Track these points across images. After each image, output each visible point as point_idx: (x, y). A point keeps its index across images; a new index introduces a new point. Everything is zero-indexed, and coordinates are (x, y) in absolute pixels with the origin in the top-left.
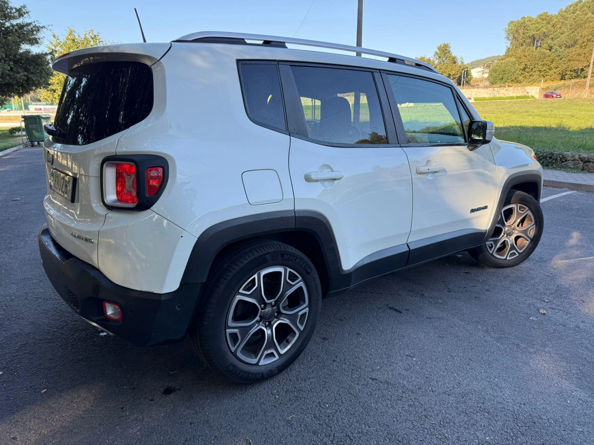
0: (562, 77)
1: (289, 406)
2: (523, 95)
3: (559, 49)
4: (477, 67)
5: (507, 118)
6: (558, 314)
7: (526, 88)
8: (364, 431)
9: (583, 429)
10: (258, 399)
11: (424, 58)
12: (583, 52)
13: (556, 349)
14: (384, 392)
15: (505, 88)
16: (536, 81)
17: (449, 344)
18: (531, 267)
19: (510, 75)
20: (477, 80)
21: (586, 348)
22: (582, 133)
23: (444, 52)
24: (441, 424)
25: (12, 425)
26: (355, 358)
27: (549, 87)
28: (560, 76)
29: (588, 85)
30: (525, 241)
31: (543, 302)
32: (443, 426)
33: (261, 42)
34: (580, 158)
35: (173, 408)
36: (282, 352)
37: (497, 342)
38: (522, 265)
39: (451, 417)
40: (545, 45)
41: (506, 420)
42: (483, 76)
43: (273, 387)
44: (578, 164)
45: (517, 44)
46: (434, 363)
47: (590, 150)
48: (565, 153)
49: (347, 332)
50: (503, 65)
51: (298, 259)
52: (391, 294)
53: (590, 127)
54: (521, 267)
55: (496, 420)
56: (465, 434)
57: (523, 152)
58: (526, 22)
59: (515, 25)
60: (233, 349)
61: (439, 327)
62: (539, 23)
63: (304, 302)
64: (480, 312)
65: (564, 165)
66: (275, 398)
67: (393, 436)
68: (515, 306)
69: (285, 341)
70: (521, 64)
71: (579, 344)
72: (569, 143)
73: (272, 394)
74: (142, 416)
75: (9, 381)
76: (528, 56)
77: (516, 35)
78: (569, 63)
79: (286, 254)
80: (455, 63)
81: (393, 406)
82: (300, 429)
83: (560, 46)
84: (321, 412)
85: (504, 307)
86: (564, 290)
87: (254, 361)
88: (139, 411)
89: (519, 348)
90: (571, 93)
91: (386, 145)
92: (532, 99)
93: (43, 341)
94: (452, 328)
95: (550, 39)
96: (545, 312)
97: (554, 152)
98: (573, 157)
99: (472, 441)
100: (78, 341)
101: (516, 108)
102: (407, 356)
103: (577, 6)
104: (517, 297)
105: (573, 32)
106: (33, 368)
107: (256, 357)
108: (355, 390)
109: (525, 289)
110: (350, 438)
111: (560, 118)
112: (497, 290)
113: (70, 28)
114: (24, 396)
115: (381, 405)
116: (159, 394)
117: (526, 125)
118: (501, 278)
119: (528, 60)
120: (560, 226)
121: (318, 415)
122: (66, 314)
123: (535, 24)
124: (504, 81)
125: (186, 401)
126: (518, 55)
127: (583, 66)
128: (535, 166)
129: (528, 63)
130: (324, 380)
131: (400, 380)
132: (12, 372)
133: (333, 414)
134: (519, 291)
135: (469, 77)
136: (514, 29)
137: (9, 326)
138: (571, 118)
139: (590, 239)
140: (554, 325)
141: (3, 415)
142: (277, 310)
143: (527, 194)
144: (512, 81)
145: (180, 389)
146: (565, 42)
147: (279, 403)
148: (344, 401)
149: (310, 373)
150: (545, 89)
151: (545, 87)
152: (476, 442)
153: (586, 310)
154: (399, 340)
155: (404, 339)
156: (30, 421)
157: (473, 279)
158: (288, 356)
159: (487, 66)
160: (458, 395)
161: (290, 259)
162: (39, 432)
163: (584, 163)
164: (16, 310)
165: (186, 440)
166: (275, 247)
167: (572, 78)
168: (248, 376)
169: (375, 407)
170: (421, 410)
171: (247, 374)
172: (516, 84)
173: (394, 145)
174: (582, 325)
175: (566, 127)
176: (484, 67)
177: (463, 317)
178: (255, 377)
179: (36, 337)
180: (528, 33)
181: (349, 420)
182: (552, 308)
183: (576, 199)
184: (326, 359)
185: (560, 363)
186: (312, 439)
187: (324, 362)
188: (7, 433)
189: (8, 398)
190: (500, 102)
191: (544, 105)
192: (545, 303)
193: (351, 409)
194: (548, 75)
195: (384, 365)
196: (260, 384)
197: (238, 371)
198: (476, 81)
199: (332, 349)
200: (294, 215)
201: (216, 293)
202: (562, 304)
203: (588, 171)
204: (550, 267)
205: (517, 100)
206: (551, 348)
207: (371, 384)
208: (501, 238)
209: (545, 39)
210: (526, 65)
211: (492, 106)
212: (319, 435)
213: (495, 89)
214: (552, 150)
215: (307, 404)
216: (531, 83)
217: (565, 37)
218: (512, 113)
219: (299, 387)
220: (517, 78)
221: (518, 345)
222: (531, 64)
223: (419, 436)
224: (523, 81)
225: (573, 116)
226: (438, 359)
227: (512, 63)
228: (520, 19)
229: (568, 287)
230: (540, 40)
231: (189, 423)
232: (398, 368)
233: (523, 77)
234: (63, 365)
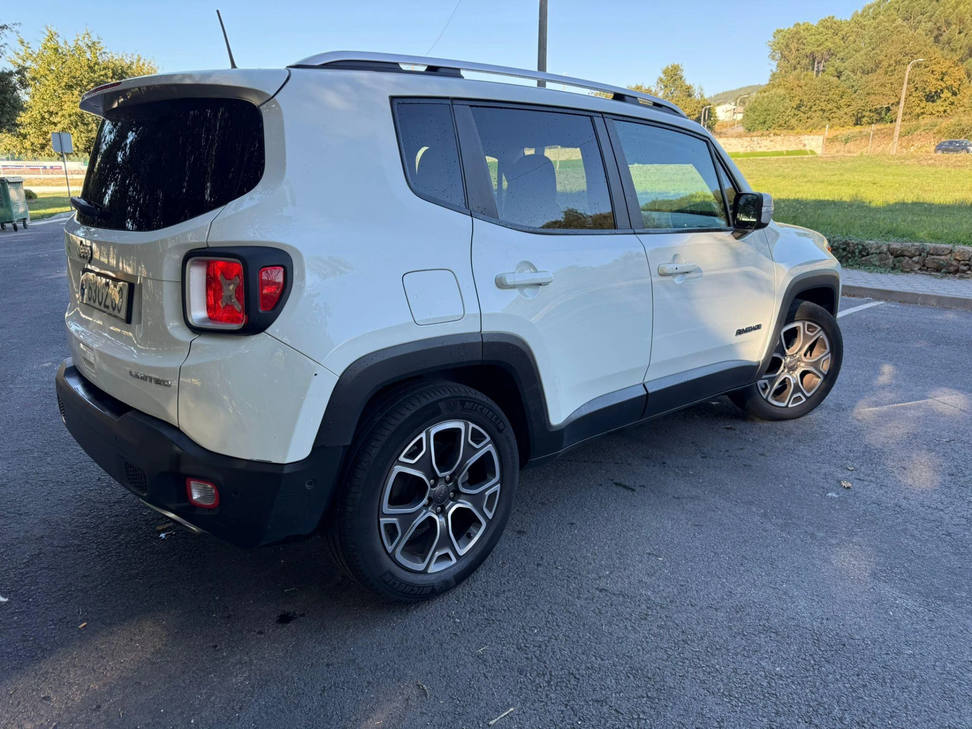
0: (857, 120)
1: (477, 634)
2: (798, 149)
3: (852, 75)
4: (725, 103)
5: (774, 186)
6: (869, 488)
7: (802, 138)
8: (595, 665)
9: (914, 652)
10: (429, 624)
11: (641, 87)
12: (890, 81)
13: (868, 539)
14: (620, 608)
15: (769, 137)
16: (817, 126)
17: (710, 535)
18: (824, 418)
19: (776, 116)
20: (725, 124)
21: (913, 536)
22: (890, 210)
23: (672, 77)
24: (708, 652)
25: (39, 679)
26: (570, 559)
27: (837, 136)
28: (854, 118)
29: (897, 133)
30: (816, 379)
31: (845, 471)
32: (712, 654)
33: (423, 69)
34: (889, 250)
35: (296, 644)
36: (462, 552)
37: (782, 531)
38: (811, 416)
39: (721, 641)
40: (831, 70)
41: (803, 643)
42: (735, 117)
43: (449, 606)
44: (887, 259)
45: (788, 67)
46: (690, 564)
47: (904, 237)
48: (867, 242)
49: (555, 521)
50: (766, 100)
51: (485, 408)
52: (616, 463)
53: (902, 201)
54: (810, 418)
55: (787, 644)
56: (744, 664)
57: (810, 241)
58: (802, 32)
59: (785, 36)
60: (390, 549)
61: (693, 510)
62: (822, 33)
63: (494, 476)
64: (753, 488)
65: (866, 261)
66: (455, 622)
67: (639, 671)
68: (804, 477)
69: (465, 535)
70: (794, 99)
71: (902, 530)
72: (872, 226)
73: (449, 617)
74: (248, 658)
75: (21, 612)
76: (805, 85)
77: (786, 53)
78: (867, 99)
79: (468, 401)
80: (690, 96)
81: (635, 628)
82: (497, 667)
83: (853, 72)
84: (527, 640)
85: (789, 479)
86: (875, 451)
87: (420, 567)
88: (243, 650)
89: (815, 538)
90: (871, 147)
91: (613, 231)
92: (810, 156)
93: (68, 549)
94: (713, 512)
95: (839, 59)
96: (850, 485)
97: (849, 241)
98: (878, 248)
99: (756, 675)
100: (127, 547)
101: (786, 170)
102: (649, 554)
103: (879, 7)
104: (807, 464)
105: (873, 49)
106: (59, 590)
107: (423, 561)
108: (575, 607)
109: (818, 451)
110: (575, 677)
111: (855, 186)
112: (775, 454)
113: (49, 29)
114: (51, 634)
115: (616, 627)
116: (270, 623)
117: (804, 197)
118: (781, 436)
119: (805, 92)
120: (863, 356)
121: (523, 645)
122: (98, 505)
123: (814, 35)
124: (766, 126)
125: (315, 632)
126: (788, 85)
127: (889, 104)
128: (830, 263)
129: (805, 98)
130: (526, 593)
131: (641, 590)
132: (24, 598)
133: (545, 643)
134: (809, 454)
135: (712, 119)
136: (783, 43)
137: (5, 527)
138: (872, 186)
139: (909, 375)
140: (864, 503)
141: (22, 663)
142: (454, 489)
143: (819, 306)
144: (780, 126)
145: (303, 615)
146: (861, 65)
147: (461, 630)
148: (560, 624)
149: (504, 583)
150: (831, 139)
151: (831, 137)
152: (761, 676)
153: (910, 481)
154: (635, 531)
155: (642, 529)
156: (68, 671)
157: (739, 438)
158: (470, 559)
159: (740, 101)
160: (730, 609)
161: (474, 409)
162: (86, 687)
163: (895, 257)
164: (13, 501)
165: (324, 690)
166: (452, 390)
167: (873, 123)
168: (413, 590)
169: (608, 630)
170: (676, 633)
171: (411, 587)
172: (786, 131)
173: (625, 231)
174: (904, 503)
175: (865, 201)
176: (736, 103)
177: (728, 495)
178: (422, 591)
179: (56, 543)
180: (803, 49)
181: (571, 651)
182: (859, 480)
183: (884, 314)
184: (525, 562)
185: (875, 559)
186: (517, 680)
187: (524, 567)
188: (33, 690)
189: (24, 638)
190: (761, 160)
191: (830, 165)
192: (849, 472)
193: (572, 634)
194: (835, 117)
195: (616, 569)
196: (429, 603)
197: (398, 583)
198: (723, 125)
199: (534, 547)
200: (481, 340)
201: (365, 462)
202: (873, 473)
203: (902, 271)
204: (853, 418)
205: (788, 157)
206: (861, 537)
207: (599, 597)
208: (780, 374)
209: (830, 60)
210: (801, 100)
211: (749, 167)
212: (528, 674)
213: (753, 139)
214: (846, 237)
215: (504, 629)
216: (809, 130)
217: (862, 56)
218: (781, 178)
219: (490, 605)
220: (788, 121)
221: (813, 534)
222: (808, 99)
223: (677, 670)
224: (797, 126)
225: (874, 184)
226: (696, 558)
227: (779, 97)
228: (791, 27)
229: (881, 448)
230: (823, 61)
231: (325, 664)
232: (636, 573)
233: (797, 120)
234: (109, 583)
